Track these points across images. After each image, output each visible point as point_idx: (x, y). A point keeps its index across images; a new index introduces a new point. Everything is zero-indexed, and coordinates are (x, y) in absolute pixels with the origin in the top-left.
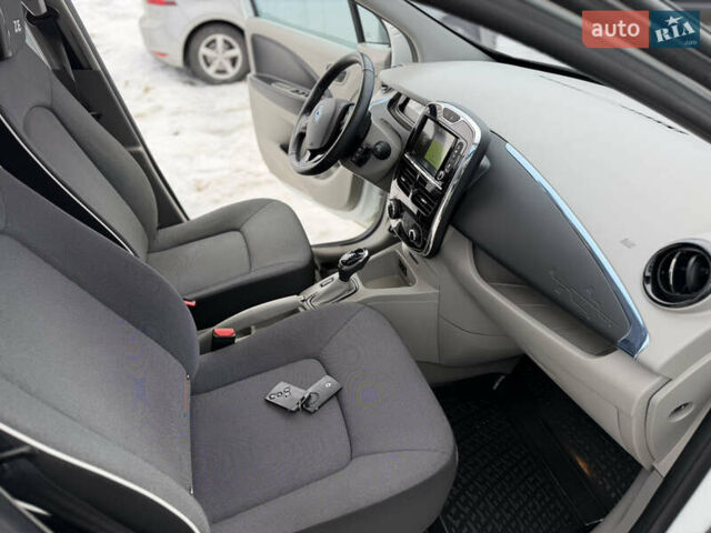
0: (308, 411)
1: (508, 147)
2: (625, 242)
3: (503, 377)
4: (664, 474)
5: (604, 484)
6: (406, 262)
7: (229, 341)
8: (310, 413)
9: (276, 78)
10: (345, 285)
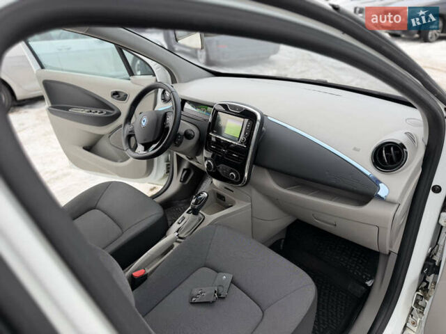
0: (222, 298)
1: (269, 118)
2: (355, 149)
3: (283, 241)
4: (397, 252)
5: (358, 274)
6: (222, 193)
7: (144, 278)
8: (224, 298)
9: (71, 106)
10: (197, 218)
